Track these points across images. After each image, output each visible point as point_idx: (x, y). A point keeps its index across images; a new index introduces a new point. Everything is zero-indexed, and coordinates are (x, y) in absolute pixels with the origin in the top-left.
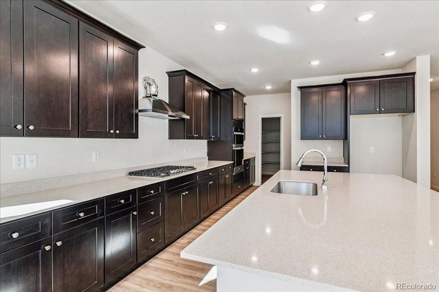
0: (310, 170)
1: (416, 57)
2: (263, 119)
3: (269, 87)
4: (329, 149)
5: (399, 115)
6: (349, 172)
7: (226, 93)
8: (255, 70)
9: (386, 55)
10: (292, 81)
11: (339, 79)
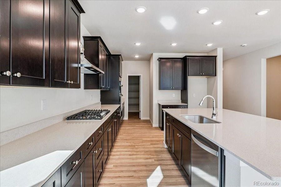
0: (168, 108)
1: (217, 49)
2: (129, 77)
3: (137, 57)
4: (174, 95)
5: (206, 77)
6: (187, 108)
7: (113, 57)
8: (138, 44)
9: (208, 45)
10: (153, 54)
11: (182, 55)
